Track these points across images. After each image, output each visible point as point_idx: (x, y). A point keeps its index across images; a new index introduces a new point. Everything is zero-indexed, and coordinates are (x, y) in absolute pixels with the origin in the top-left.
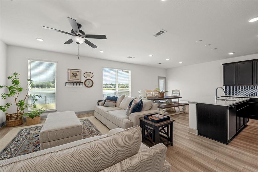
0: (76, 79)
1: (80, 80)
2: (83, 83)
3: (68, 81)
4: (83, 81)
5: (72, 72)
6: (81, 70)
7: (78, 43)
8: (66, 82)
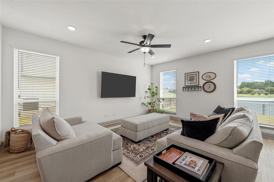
0: (194, 83)
1: (198, 84)
2: (201, 87)
3: (185, 85)
4: (201, 84)
5: (188, 76)
6: (198, 72)
7: (145, 53)
8: (183, 87)
